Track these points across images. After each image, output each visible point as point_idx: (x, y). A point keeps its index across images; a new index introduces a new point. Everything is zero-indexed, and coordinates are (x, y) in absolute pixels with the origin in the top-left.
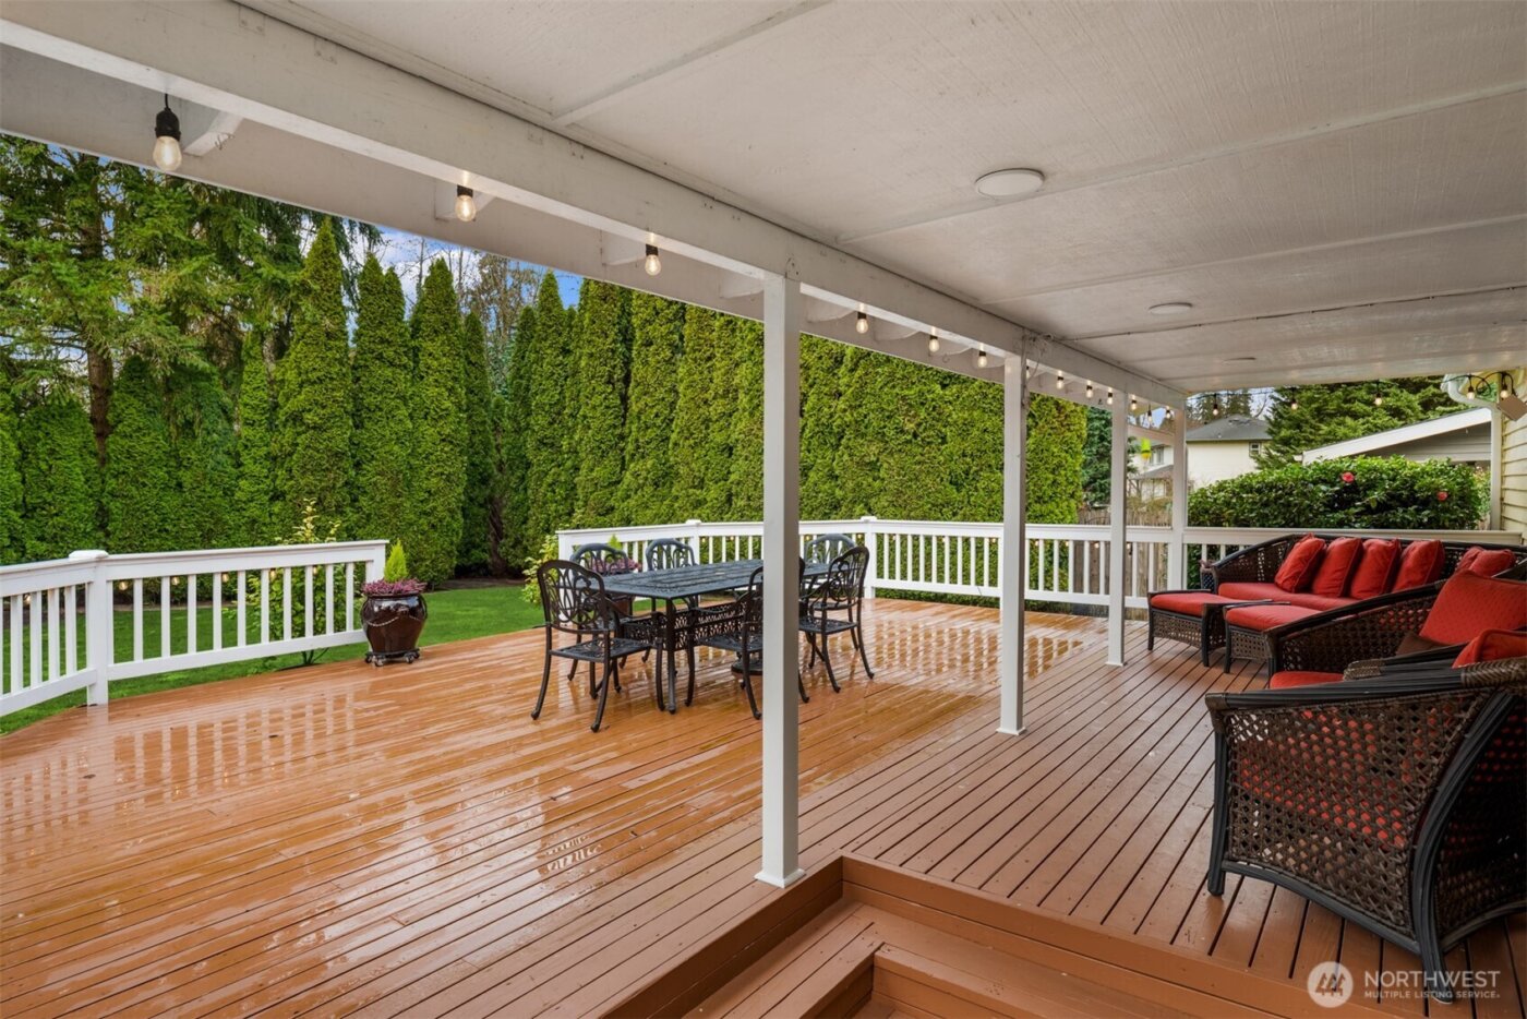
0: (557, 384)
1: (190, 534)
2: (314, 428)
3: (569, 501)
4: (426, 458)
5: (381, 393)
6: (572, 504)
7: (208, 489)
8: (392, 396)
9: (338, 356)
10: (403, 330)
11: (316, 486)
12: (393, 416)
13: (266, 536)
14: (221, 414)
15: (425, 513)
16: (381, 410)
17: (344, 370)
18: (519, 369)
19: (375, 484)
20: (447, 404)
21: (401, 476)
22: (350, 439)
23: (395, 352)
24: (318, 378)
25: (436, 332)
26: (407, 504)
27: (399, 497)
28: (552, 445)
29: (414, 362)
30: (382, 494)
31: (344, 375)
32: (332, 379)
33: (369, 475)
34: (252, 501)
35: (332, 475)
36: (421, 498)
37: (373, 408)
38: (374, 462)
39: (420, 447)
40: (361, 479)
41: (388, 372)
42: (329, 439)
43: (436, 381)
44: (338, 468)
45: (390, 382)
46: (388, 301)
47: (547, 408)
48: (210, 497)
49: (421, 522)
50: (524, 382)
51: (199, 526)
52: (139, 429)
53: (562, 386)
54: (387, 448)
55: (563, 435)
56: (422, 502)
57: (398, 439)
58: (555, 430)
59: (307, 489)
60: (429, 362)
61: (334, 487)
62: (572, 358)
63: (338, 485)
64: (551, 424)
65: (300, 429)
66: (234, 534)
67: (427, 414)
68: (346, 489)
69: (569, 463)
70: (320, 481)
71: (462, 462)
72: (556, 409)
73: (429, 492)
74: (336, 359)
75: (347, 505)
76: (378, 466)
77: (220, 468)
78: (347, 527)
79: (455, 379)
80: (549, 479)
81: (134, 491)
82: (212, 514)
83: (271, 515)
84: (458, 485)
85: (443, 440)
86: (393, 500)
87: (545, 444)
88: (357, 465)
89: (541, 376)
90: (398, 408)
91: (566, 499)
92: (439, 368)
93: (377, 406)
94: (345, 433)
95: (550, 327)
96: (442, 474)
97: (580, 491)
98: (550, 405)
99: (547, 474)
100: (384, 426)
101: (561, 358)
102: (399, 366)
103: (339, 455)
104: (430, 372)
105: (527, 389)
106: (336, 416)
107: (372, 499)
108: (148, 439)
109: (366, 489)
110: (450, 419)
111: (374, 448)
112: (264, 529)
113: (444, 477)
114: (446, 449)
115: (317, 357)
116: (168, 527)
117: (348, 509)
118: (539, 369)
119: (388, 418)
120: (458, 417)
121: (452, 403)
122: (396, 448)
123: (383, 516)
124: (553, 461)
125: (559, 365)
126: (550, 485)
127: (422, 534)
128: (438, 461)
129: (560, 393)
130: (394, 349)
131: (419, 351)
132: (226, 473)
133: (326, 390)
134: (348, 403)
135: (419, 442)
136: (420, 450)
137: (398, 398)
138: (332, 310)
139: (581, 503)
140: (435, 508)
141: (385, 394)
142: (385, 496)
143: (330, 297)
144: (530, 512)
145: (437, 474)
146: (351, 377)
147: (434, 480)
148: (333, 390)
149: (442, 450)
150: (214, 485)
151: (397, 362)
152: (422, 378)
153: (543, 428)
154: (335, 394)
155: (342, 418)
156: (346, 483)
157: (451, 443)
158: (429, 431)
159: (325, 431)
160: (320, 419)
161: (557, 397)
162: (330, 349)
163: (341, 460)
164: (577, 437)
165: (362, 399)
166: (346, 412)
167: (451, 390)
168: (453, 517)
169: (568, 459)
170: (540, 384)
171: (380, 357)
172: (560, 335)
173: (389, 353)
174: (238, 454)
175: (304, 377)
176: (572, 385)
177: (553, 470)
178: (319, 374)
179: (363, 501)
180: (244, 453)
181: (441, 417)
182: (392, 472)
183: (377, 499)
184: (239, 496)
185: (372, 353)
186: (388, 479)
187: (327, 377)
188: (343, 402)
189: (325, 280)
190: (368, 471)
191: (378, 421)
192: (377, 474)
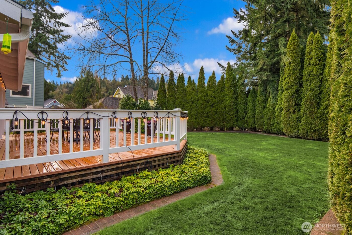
7: (271, 108)
8: (313, 75)
13: (280, 119)
19: (305, 104)
23: (314, 61)
33: (304, 102)
34: (278, 110)
35: (291, 103)
38: (305, 98)
42: (289, 92)
45: (312, 71)
51: (269, 116)
54: (310, 92)
57: (314, 89)
59: (286, 107)
61: (292, 106)
70: (288, 104)
74: (292, 69)
75: (297, 111)
77: (273, 102)
82: (271, 113)
83: (281, 114)
86: (311, 110)
88: (300, 99)
94: (294, 90)
108: (261, 97)
109: (302, 106)
111: (306, 93)
112: (280, 117)
115: (287, 70)
116: (264, 116)
119: (311, 83)
122: (312, 92)
123: (308, 114)
133: (290, 78)
141: (310, 75)
142: (308, 108)
150: (272, 106)
155: (294, 86)
160: (287, 87)
163: (293, 98)
166: (296, 84)
171: (310, 64)
180: (278, 99)
182: (311, 100)
183: (306, 109)
184: (276, 109)
185: (307, 64)
186: (309, 103)
187: (289, 75)
188: (294, 81)
189: (290, 48)
190: (303, 100)
191: (307, 84)
192: (306, 101)
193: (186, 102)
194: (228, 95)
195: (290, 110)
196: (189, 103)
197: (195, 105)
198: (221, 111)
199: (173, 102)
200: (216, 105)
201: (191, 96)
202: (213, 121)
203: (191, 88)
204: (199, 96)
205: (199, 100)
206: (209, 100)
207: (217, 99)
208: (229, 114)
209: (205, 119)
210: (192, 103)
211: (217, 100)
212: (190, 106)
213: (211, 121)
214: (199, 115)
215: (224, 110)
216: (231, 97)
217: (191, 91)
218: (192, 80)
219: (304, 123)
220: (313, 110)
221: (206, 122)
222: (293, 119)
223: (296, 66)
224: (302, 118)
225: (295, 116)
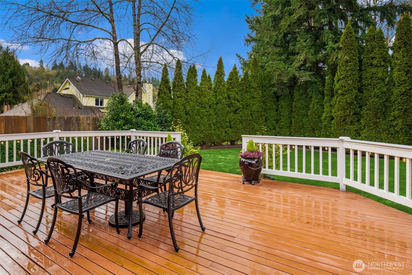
1: (309, 129)
2: (342, 95)
4: (393, 102)
5: (371, 78)
7: (314, 116)
8: (377, 79)
11: (342, 115)
12: (376, 87)
13: (329, 131)
15: (393, 126)
16: (371, 85)
17: (354, 72)
19: (367, 114)
20: (405, 78)
21: (379, 111)
22: (356, 97)
23: (378, 61)
26: (383, 122)
27: (379, 119)
30: (370, 117)
31: (354, 74)
32: (348, 77)
33: (365, 111)
34: (326, 120)
35: (348, 111)
37: (367, 85)
38: (367, 106)
39: (390, 98)
40: (361, 112)
41: (373, 70)
42: (346, 98)
44: (351, 108)
45: (375, 74)
46: (376, 42)
48: (315, 118)
49: (390, 129)
51: (312, 127)
52: (298, 100)
54: (373, 100)
56: (391, 121)
57: (378, 95)
59: (340, 116)
61: (350, 115)
65: (338, 96)
67: (394, 84)
68: (354, 116)
70: (344, 113)
73: (395, 117)
74: (350, 69)
75: (356, 122)
76: (368, 107)
77: (318, 109)
78: (356, 130)
81: (297, 117)
82: (315, 123)
83: (331, 124)
85: (403, 94)
86: (375, 120)
88: (361, 107)
90: (379, 83)
92: (401, 63)
94: (353, 95)
96: (402, 109)
100: (372, 91)
106: (349, 90)
107: (366, 119)
108: (300, 102)
109: (364, 116)
110: (406, 85)
111: (368, 100)
112: (328, 128)
114: (404, 98)
115: (343, 70)
116: (304, 127)
121: (408, 77)
122: (377, 99)
123: (371, 126)
128: (399, 103)
132: (320, 111)
133: (346, 81)
134: (355, 84)
135: (390, 96)
136: (390, 100)
137: (379, 79)
138: (349, 52)
140: (398, 124)
141: (373, 79)
142: (371, 119)
143: (348, 48)
145: (399, 109)
146: (358, 75)
147: (397, 112)
148: (348, 81)
149: (402, 99)
150: (316, 115)
151: (379, 65)
155: (352, 90)
156: (355, 114)
159: (345, 95)
160: (343, 91)
162: (348, 66)
163: (351, 105)
165: (363, 82)
166: (354, 88)
171: (371, 65)
173: (375, 62)
174: (323, 105)
175: (339, 78)
178: (343, 76)
179: (362, 121)
180: (325, 105)
182: (375, 109)
183: (368, 120)
184: (322, 118)
185: (368, 64)
186: (373, 112)
187: (346, 76)
188: (352, 84)
189: (346, 43)
190: (364, 109)
191: (369, 89)
192: (368, 110)
193: (200, 105)
194: (255, 98)
195: (346, 121)
196: (205, 108)
197: (213, 110)
198: (247, 119)
199: (183, 105)
200: (240, 111)
201: (208, 97)
202: (238, 133)
203: (207, 86)
204: (218, 99)
205: (218, 103)
206: (231, 104)
207: (241, 103)
208: (257, 123)
209: (227, 129)
210: (209, 108)
211: (241, 104)
212: (207, 112)
213: (235, 132)
214: (219, 125)
215: (251, 117)
216: (259, 101)
217: (208, 90)
218: (207, 76)
219: (365, 136)
220: (378, 121)
221: (228, 133)
222: (349, 131)
223: (355, 66)
224: (362, 130)
225: (353, 127)
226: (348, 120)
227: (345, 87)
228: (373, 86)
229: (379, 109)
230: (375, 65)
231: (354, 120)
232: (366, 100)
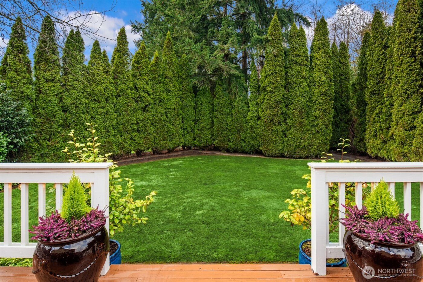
0: (381, 64)
1: (234, 130)
2: (270, 92)
3: (388, 122)
4: (315, 102)
5: (296, 77)
6: (389, 124)
7: (239, 115)
8: (301, 77)
9: (278, 64)
10: (305, 50)
11: (271, 114)
12: (301, 86)
13: (255, 132)
14: (244, 89)
15: (314, 126)
16: (296, 83)
17: (281, 69)
18: (362, 61)
19: (293, 113)
20: (324, 79)
21: (303, 110)
22: (283, 96)
23: (302, 59)
24: (271, 73)
25: (319, 49)
26: (306, 122)
27: (303, 119)
28: (379, 94)
29: (310, 63)
30: (296, 117)
31: (281, 71)
32: (276, 73)
33: (291, 110)
34: (252, 120)
35: (276, 110)
36: (312, 120)
37: (292, 83)
38: (293, 105)
39: (312, 98)
40: (288, 111)
41: (298, 68)
42: (275, 96)
43: (319, 69)
44: (279, 107)
45: (300, 72)
46: (299, 39)
47: (375, 76)
48: (240, 118)
49: (312, 129)
50: (364, 66)
51: (236, 128)
52: (221, 96)
53: (384, 64)
54: (298, 99)
55: (384, 89)
56: (313, 121)
57: (302, 95)
58: (380, 86)
59: (268, 115)
60: (316, 61)
61: (277, 115)
62: (389, 49)
63: (279, 114)
64: (377, 84)
65: (266, 93)
66: (246, 131)
67: (315, 84)
68: (282, 115)
69: (388, 103)
70: (272, 112)
71: (331, 104)
72: (380, 76)
73: (316, 117)
74: (278, 65)
75: (282, 122)
76: (294, 106)
77: (243, 108)
78: (282, 130)
79: (328, 68)
80: (377, 111)
81: (220, 116)
82: (240, 124)
83: (257, 125)
84: (329, 114)
85: (322, 94)
86: (300, 120)
87: (375, 94)
88: (287, 106)
89: (372, 61)
90: (302, 82)
91: (386, 121)
92: (321, 64)
93: (294, 82)
94: (281, 94)
95: (377, 37)
96: (322, 109)
97: (393, 117)
98: (377, 74)
99: (375, 108)
100: (297, 90)
101: (383, 51)
102: (304, 65)
103: (279, 102)
104: (317, 66)
105: (366, 69)
106: (278, 87)
107: (292, 119)
108: (223, 99)
109: (290, 115)
110: (325, 85)
112: (255, 130)
113: (322, 110)
114: (323, 98)
115: (271, 65)
116: (228, 128)
117: (283, 123)
118: (371, 58)
119: (298, 87)
120: (329, 84)
121: (326, 78)
122: (301, 99)
123: (296, 126)
124: (379, 102)
125: (382, 54)
126: (377, 114)
127: (313, 135)
128: (320, 103)
129: (383, 68)
130: (301, 58)
131: (312, 58)
132: (245, 110)
133: (274, 77)
134: (283, 82)
135: (312, 96)
136: (312, 99)
137: (303, 78)
138: (277, 46)
139: (394, 123)
140: (318, 124)
141: (297, 77)
142: (297, 118)
143: (276, 42)
144: (367, 127)
145: (319, 109)
146: (284, 72)
147: (318, 112)
148: (277, 77)
149: (321, 99)
150: (241, 114)
151: (302, 63)
152: (314, 68)
153: (373, 86)
154: (277, 79)
155: (280, 88)
156: (282, 113)
157: (326, 95)
158: (316, 91)
159: (274, 93)
160: (272, 88)
161: (381, 70)
162: (276, 61)
163: (279, 104)
164: (391, 89)
165: (289, 80)
166: (282, 85)
167: (326, 73)
168: (327, 128)
169: (387, 100)
170: (372, 65)
171: (296, 63)
172: (383, 40)
173: (299, 60)
174: (248, 103)
175: (267, 73)
176: (389, 63)
177: (379, 106)
178: (271, 71)
179: (288, 121)
180: (250, 103)
181: (321, 85)
182: (300, 109)
183: (294, 120)
184: (248, 118)
185: (292, 61)
186: (298, 111)
187: (274, 72)
188: (280, 81)
189: (274, 36)
190: (290, 108)
191: (295, 88)
192: (294, 109)
193: (90, 97)
194: (170, 91)
195: (274, 121)
196: (99, 101)
197: (111, 105)
198: (161, 120)
199: (56, 95)
200: (151, 108)
201: (104, 85)
202: (148, 139)
203: (101, 68)
204: (119, 88)
205: (119, 96)
206: (139, 97)
207: (152, 96)
208: (173, 125)
209: (133, 134)
210: (105, 101)
211: (152, 98)
212: (102, 108)
213: (145, 138)
214: (121, 128)
215: (165, 116)
216: (176, 95)
217: (103, 74)
218: (102, 51)
220: (302, 121)
221: (135, 140)
222: (276, 132)
223: (282, 62)
224: (287, 131)
225: (280, 128)
226: (276, 120)
227: (273, 84)
228: (298, 85)
229: (304, 108)
230: (299, 64)
231: (281, 120)
232: (292, 99)
